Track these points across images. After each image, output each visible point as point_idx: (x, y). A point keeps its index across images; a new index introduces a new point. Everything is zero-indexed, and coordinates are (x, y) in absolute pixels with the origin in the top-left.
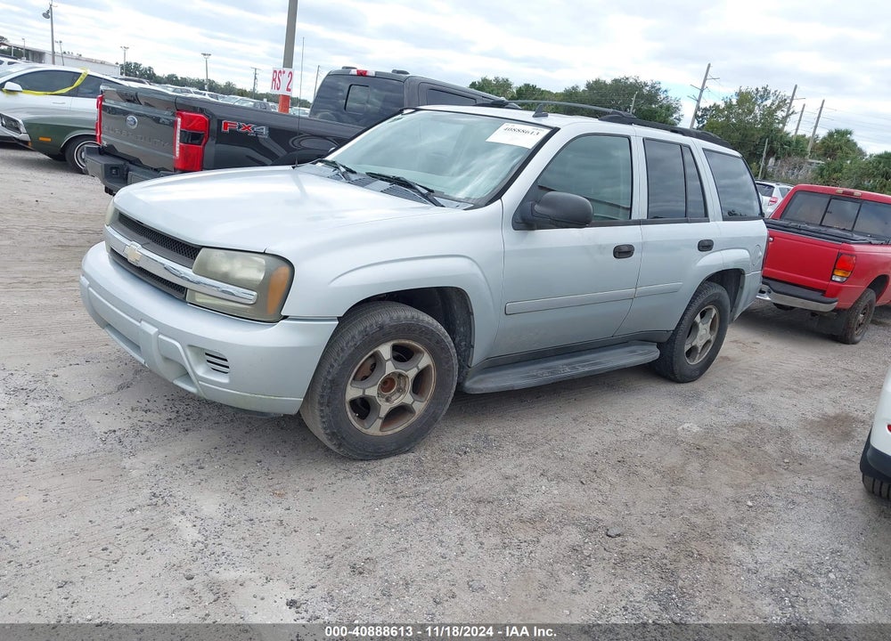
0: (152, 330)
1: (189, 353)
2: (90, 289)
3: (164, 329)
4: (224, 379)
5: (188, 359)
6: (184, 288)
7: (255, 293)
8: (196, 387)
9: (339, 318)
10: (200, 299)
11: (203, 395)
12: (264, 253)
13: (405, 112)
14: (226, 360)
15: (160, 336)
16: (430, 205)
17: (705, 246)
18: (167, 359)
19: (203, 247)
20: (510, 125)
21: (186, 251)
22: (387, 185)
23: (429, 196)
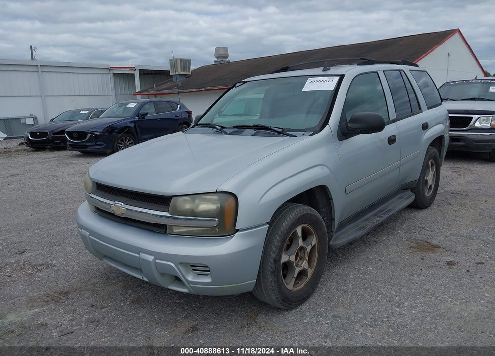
0: (151, 258)
1: (180, 268)
2: (90, 237)
3: (158, 255)
4: (208, 280)
5: (180, 271)
6: (163, 225)
7: (216, 219)
8: (188, 288)
9: (268, 223)
10: (176, 231)
11: (193, 292)
12: (216, 192)
13: (237, 85)
14: (208, 267)
15: (157, 261)
16: (287, 138)
17: (425, 127)
18: (163, 274)
19: (172, 196)
20: (313, 79)
21: (162, 201)
22: (253, 131)
23: (283, 133)
